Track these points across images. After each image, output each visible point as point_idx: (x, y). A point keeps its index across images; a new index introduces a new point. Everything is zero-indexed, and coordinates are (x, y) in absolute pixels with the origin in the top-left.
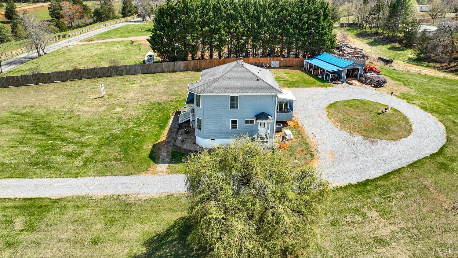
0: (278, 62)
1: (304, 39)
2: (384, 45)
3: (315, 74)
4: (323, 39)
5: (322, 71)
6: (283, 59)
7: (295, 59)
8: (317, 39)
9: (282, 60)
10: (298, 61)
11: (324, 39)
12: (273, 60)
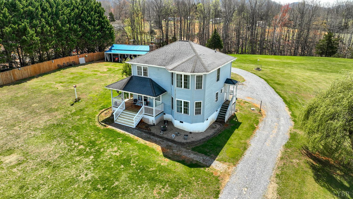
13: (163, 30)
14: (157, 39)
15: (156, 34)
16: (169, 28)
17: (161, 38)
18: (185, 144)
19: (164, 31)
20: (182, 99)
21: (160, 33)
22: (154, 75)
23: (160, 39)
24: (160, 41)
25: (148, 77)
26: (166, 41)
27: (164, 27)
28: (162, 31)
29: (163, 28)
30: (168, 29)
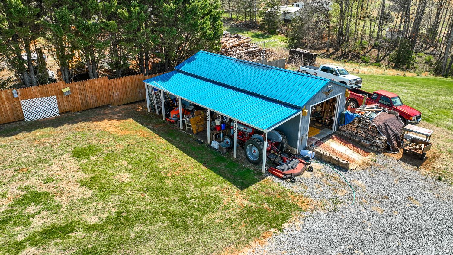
0: (53, 100)
1: (129, 11)
2: (244, 33)
3: (191, 131)
4: (191, 10)
5: (218, 122)
6: (68, 89)
7: (112, 82)
8: (171, 12)
9: (64, 90)
10: (125, 86)
11: (193, 8)
12: (25, 97)
13: (411, 12)
14: (393, 31)
15: (393, 21)
16: (427, 9)
17: (402, 29)
19: (411, 16)
21: (402, 18)
23: (400, 32)
24: (398, 37)
26: (410, 37)
27: (416, 6)
28: (408, 15)
29: (412, 8)
30: (423, 10)
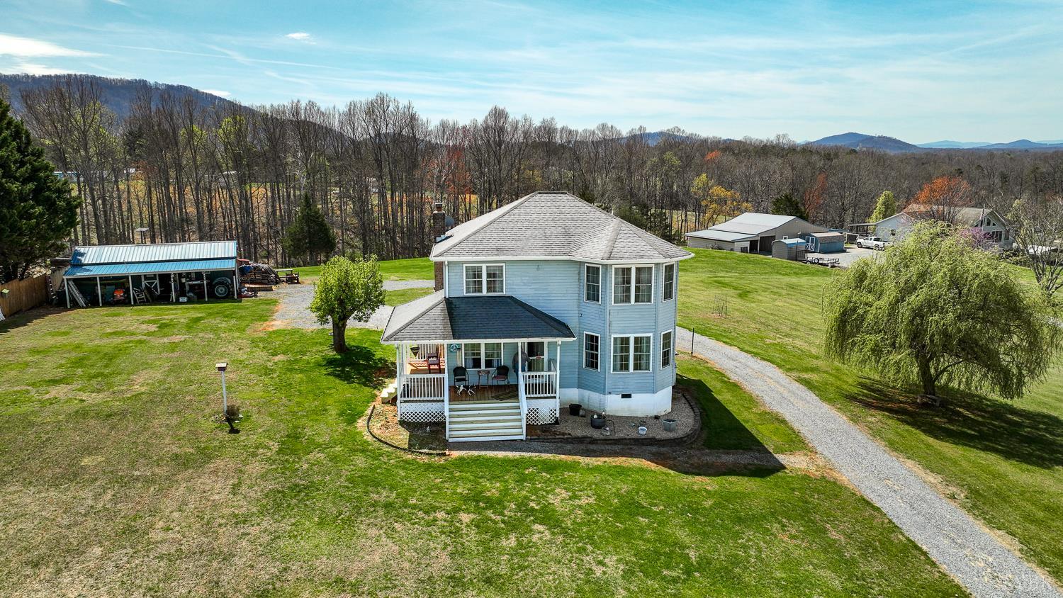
18: (686, 439)
20: (630, 333)
22: (525, 285)
25: (504, 293)
